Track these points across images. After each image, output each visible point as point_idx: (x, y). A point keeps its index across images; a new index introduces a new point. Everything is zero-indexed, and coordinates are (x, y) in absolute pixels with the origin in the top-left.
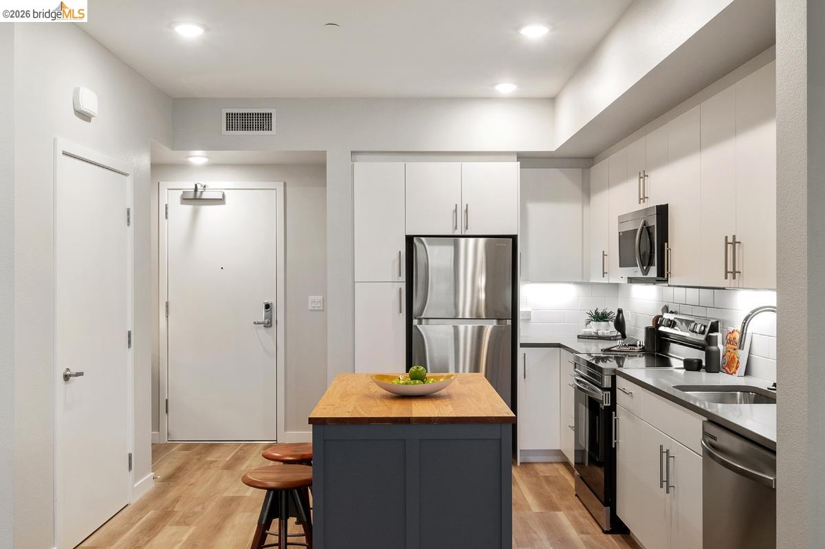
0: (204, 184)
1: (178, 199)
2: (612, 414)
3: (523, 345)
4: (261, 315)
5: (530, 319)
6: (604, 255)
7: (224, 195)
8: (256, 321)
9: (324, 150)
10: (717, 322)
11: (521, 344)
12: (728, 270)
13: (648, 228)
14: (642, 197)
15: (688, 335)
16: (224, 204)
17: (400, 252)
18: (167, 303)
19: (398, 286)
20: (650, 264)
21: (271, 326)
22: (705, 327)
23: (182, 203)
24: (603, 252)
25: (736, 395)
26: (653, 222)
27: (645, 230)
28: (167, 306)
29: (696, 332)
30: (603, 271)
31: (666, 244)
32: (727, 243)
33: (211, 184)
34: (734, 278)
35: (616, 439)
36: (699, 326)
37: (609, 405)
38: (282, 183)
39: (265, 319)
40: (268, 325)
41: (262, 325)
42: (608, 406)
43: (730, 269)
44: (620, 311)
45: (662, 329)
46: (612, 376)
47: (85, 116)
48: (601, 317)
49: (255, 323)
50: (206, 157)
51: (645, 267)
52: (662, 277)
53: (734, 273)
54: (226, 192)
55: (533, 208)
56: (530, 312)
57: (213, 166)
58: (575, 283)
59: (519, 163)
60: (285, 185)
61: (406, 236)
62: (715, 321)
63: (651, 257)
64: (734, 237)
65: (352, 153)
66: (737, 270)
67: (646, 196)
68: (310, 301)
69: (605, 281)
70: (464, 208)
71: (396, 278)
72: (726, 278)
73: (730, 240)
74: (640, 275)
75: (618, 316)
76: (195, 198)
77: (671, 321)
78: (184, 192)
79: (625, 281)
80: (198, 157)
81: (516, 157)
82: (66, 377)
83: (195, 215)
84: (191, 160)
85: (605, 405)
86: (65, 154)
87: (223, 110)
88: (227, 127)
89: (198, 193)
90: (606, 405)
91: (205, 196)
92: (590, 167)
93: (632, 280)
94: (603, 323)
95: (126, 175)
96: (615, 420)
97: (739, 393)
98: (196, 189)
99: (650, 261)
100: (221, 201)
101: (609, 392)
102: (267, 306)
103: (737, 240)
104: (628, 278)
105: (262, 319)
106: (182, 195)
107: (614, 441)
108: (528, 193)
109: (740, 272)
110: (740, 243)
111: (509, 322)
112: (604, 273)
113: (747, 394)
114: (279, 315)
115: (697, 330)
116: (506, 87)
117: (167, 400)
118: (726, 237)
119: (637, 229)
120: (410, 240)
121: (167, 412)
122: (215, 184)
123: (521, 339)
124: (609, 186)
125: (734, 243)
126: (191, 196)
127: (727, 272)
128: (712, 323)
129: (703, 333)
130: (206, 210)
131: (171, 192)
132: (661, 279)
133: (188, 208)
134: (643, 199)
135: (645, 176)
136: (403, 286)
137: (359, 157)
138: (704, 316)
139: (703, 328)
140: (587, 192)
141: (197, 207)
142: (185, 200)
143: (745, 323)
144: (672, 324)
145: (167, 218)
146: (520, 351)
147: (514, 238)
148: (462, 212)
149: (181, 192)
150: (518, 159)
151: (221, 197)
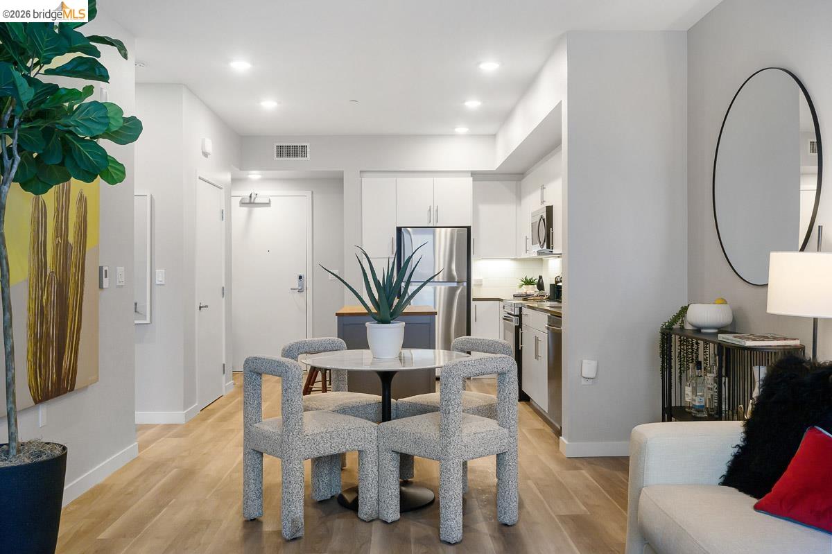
0: (256, 193)
1: (238, 203)
2: (519, 330)
3: (474, 300)
4: (296, 284)
5: (481, 285)
6: (526, 239)
7: (270, 200)
8: (293, 287)
9: (342, 170)
13: (543, 220)
14: (541, 201)
16: (270, 206)
17: (393, 238)
21: (303, 291)
23: (240, 206)
24: (526, 237)
26: (545, 216)
30: (526, 249)
31: (551, 229)
33: (262, 193)
37: (518, 325)
39: (299, 286)
40: (301, 291)
41: (297, 291)
44: (541, 277)
45: (558, 284)
46: (520, 308)
47: (205, 154)
48: (528, 282)
49: (292, 289)
50: (261, 175)
51: (542, 244)
52: (549, 248)
54: (271, 198)
55: (484, 209)
57: (264, 180)
58: (512, 259)
59: (472, 178)
60: (312, 193)
61: (397, 227)
65: (361, 172)
67: (544, 200)
69: (528, 256)
70: (435, 208)
71: (390, 255)
75: (539, 280)
76: (250, 203)
78: (242, 198)
79: (537, 255)
80: (255, 175)
81: (470, 174)
82: (200, 307)
83: (250, 213)
84: (250, 176)
86: (200, 178)
87: (275, 143)
88: (277, 155)
89: (252, 199)
91: (257, 201)
92: (520, 180)
93: (539, 253)
94: (530, 286)
95: (221, 188)
96: (521, 333)
98: (250, 197)
100: (268, 204)
101: (518, 318)
102: (300, 277)
104: (537, 252)
105: (296, 286)
106: (241, 201)
108: (478, 198)
111: (465, 284)
112: (526, 251)
114: (309, 283)
116: (461, 130)
119: (537, 222)
120: (399, 230)
122: (264, 192)
123: (473, 296)
126: (247, 201)
130: (257, 211)
131: (233, 199)
132: (549, 250)
133: (245, 209)
134: (543, 202)
135: (543, 188)
137: (365, 175)
140: (519, 196)
141: (251, 208)
142: (243, 204)
146: (473, 303)
147: (469, 228)
148: (433, 211)
149: (240, 198)
150: (471, 176)
151: (268, 202)
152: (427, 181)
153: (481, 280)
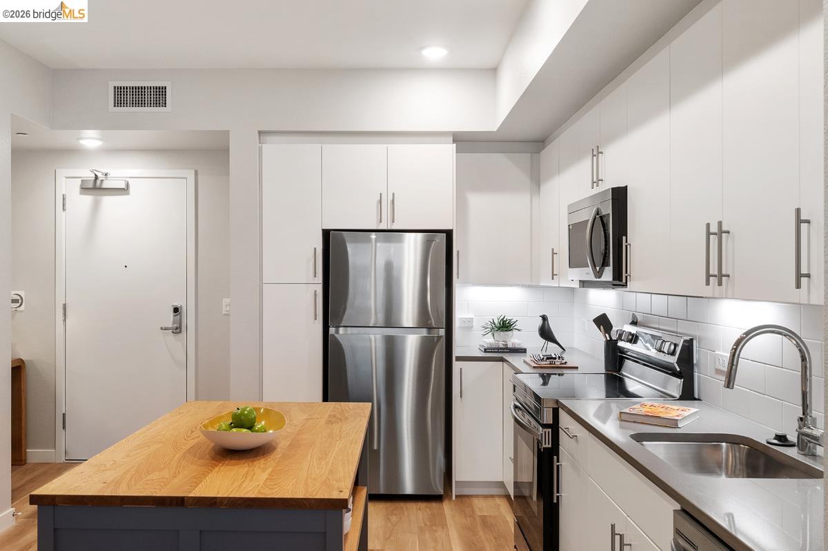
0: (105, 171)
1: (78, 189)
2: (553, 459)
3: (459, 359)
4: (169, 319)
5: (472, 327)
6: (553, 253)
7: (128, 185)
8: (163, 326)
9: (227, 129)
10: (691, 340)
11: (456, 357)
12: (711, 273)
13: (601, 218)
14: (595, 180)
15: (653, 353)
16: (128, 194)
17: (315, 249)
18: (65, 305)
19: (312, 288)
20: (605, 263)
21: (180, 332)
22: (676, 345)
23: (81, 194)
24: (553, 250)
25: (720, 447)
26: (607, 210)
27: (598, 220)
28: (65, 309)
29: (663, 352)
30: (553, 272)
31: (624, 238)
32: (709, 234)
33: (113, 172)
34: (720, 284)
35: (558, 492)
36: (668, 344)
37: (550, 446)
38: (193, 172)
39: (174, 323)
40: (177, 330)
41: (170, 331)
42: (549, 448)
43: (714, 270)
45: (621, 344)
46: (554, 409)
49: (162, 329)
50: (101, 140)
51: (598, 268)
52: (619, 279)
53: (720, 276)
54: (130, 181)
55: (478, 202)
56: (472, 318)
57: (112, 151)
58: (523, 286)
59: (455, 145)
60: (196, 173)
61: (323, 230)
62: (688, 338)
63: (606, 255)
64: (720, 223)
65: (260, 133)
66: (724, 272)
67: (600, 178)
68: (224, 306)
69: (554, 284)
70: (390, 198)
71: (311, 279)
72: (708, 283)
73: (714, 229)
74: (592, 277)
76: (94, 187)
77: (633, 335)
78: (82, 181)
79: (576, 285)
80: (90, 140)
81: (451, 139)
83: (96, 206)
84: (82, 142)
85: (544, 446)
87: (110, 82)
88: (115, 103)
89: (98, 182)
90: (547, 446)
91: (105, 186)
92: (538, 152)
93: (583, 284)
96: (558, 466)
97: (724, 444)
98: (96, 177)
99: (604, 260)
100: (124, 191)
101: (550, 430)
102: (176, 310)
103: (724, 228)
104: (580, 281)
105: (170, 323)
106: (81, 185)
107: (556, 494)
108: (466, 183)
109: (728, 276)
110: (728, 232)
111: (442, 332)
112: (553, 275)
113: (736, 446)
114: (190, 319)
115: (666, 351)
116: (435, 53)
117: (64, 415)
118: (708, 225)
119: (588, 220)
120: (326, 234)
121: (64, 427)
122: (117, 171)
123: (457, 351)
124: (559, 170)
125: (721, 232)
126: (91, 186)
127: (708, 276)
128: (685, 341)
129: (673, 353)
130: (108, 201)
131: (68, 181)
132: (617, 282)
133: (88, 199)
134: (596, 182)
135: (599, 153)
136: (319, 289)
137: (268, 138)
138: (675, 330)
139: (672, 347)
140: (536, 180)
141: (98, 197)
142: (85, 189)
143: (736, 350)
144: (634, 339)
145: (64, 209)
146: (456, 365)
147: (449, 234)
148: (387, 203)
149: (79, 182)
150: (454, 141)
151: (124, 187)
152: (375, 150)
153: (471, 320)
